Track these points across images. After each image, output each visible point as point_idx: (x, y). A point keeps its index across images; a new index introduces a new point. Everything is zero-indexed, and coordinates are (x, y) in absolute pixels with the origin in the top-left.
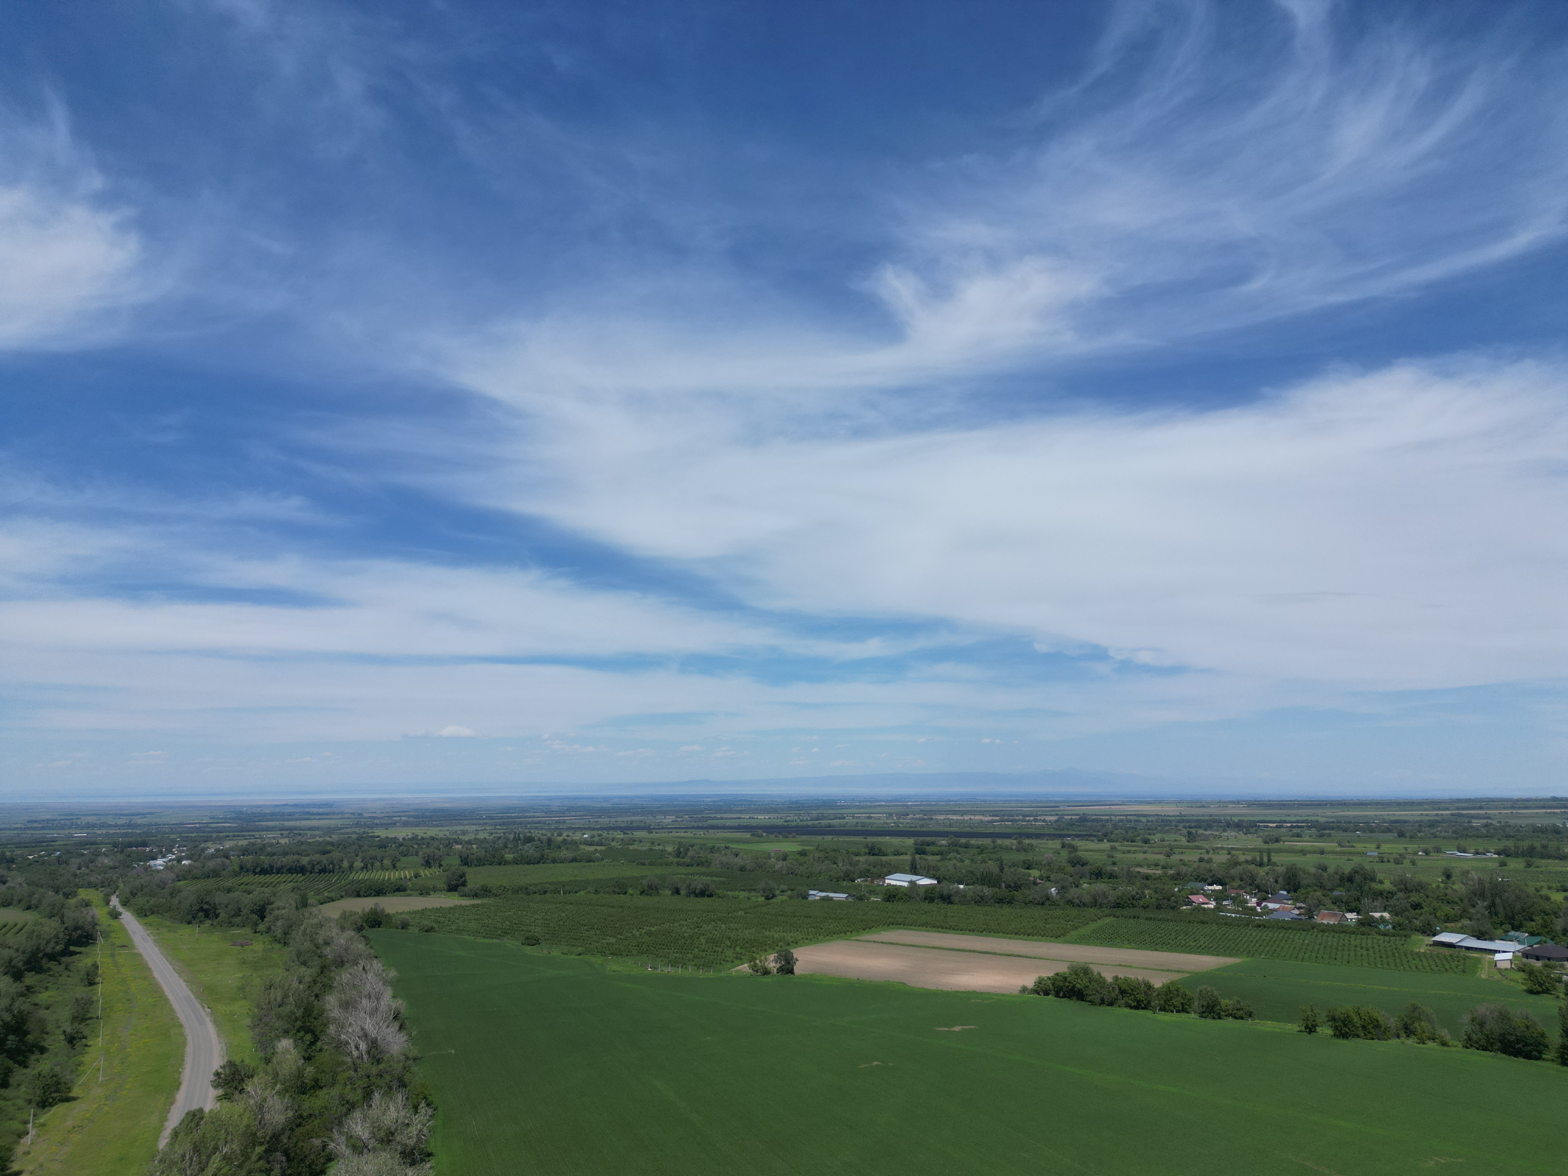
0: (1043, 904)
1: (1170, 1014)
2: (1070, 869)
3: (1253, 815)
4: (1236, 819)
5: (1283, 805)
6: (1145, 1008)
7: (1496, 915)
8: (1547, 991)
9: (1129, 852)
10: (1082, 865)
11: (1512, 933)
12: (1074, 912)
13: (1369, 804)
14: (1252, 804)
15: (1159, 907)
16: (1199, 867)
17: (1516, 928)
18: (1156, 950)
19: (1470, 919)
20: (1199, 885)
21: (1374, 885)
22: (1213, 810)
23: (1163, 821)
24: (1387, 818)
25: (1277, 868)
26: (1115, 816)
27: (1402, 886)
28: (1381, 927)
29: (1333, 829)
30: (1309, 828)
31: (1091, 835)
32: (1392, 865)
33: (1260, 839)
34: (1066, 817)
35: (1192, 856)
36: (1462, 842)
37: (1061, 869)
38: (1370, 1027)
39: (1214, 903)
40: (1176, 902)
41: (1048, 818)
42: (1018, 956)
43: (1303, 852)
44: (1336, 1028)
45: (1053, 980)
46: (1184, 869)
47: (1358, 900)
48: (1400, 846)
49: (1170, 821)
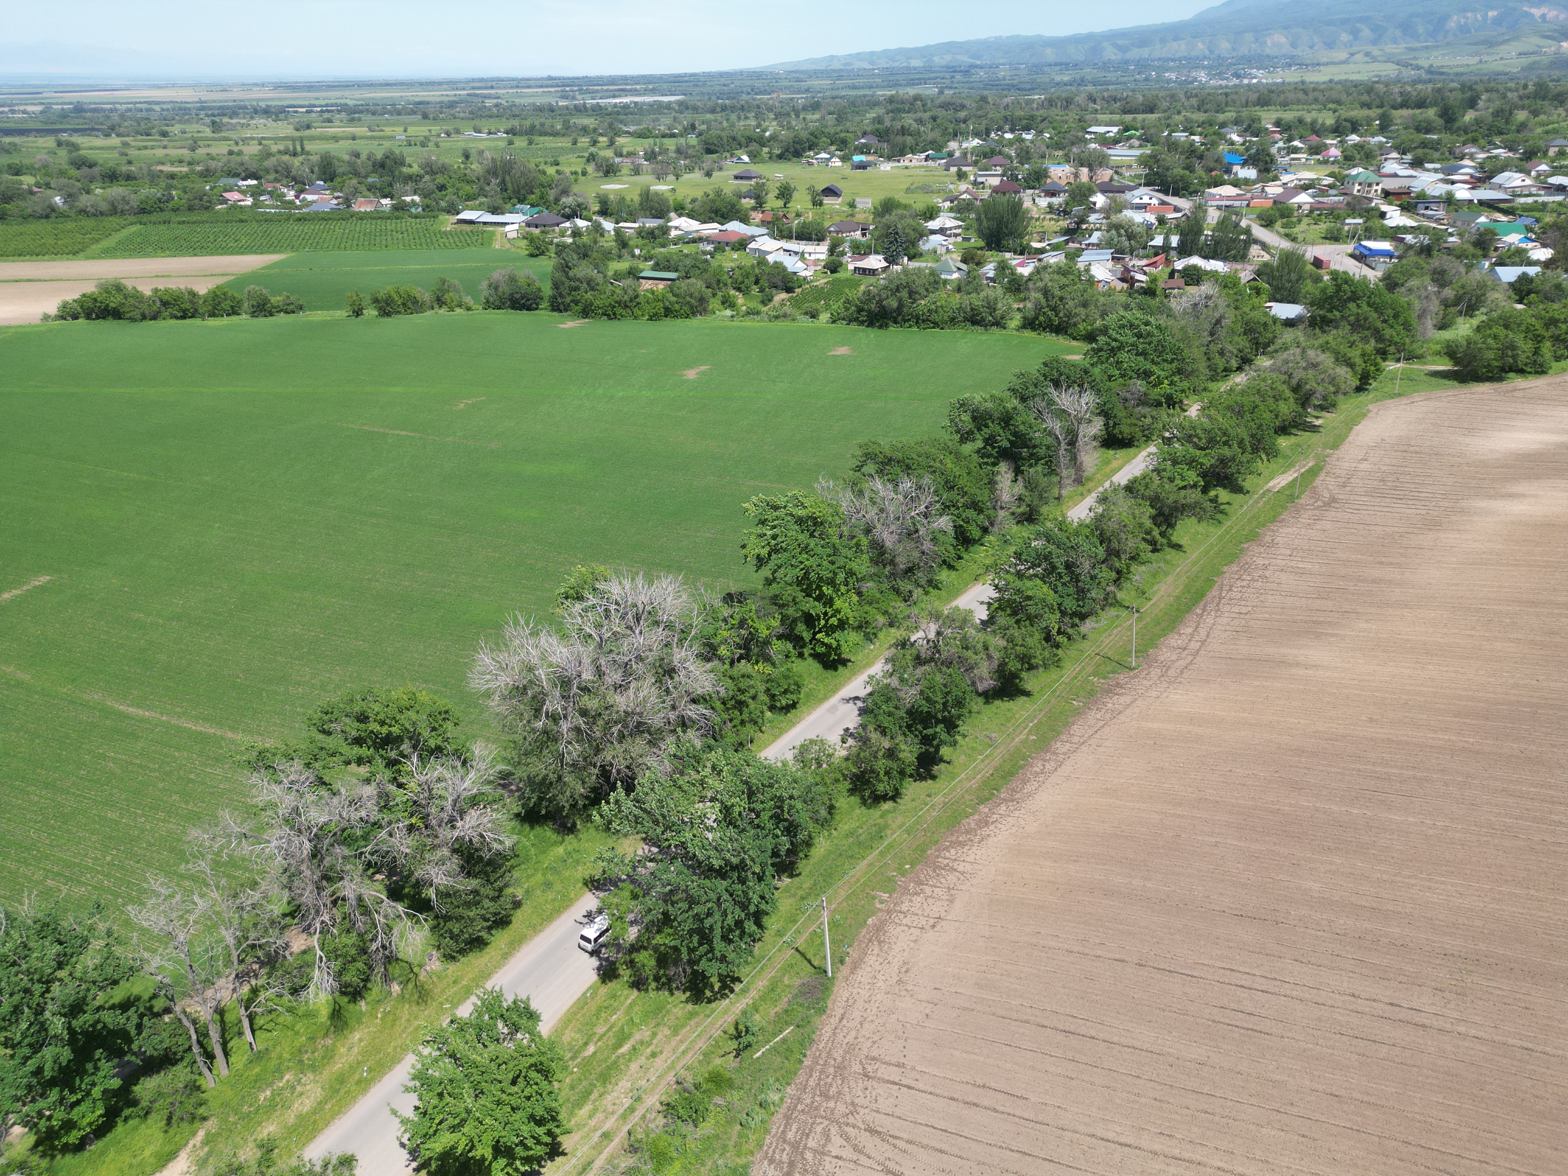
0: (47, 217)
1: (220, 318)
2: (73, 172)
3: (280, 99)
4: (263, 104)
5: (310, 87)
6: (193, 316)
7: (506, 190)
8: (542, 253)
9: (146, 148)
10: (90, 167)
11: (518, 206)
12: (88, 223)
13: (395, 85)
14: (278, 86)
15: (190, 209)
16: (229, 161)
17: (521, 201)
18: (195, 255)
19: (486, 196)
20: (231, 181)
21: (405, 170)
22: (237, 95)
23: (180, 109)
24: (411, 99)
25: (311, 157)
26: (121, 104)
27: (428, 169)
28: (413, 210)
29: (361, 112)
30: (339, 112)
31: (93, 129)
32: (419, 149)
33: (291, 126)
34: (55, 107)
35: (220, 149)
36: (477, 122)
37: (62, 173)
38: (409, 304)
39: (251, 199)
40: (210, 202)
41: (30, 108)
42: (29, 280)
43: (336, 139)
44: (380, 308)
45: (80, 302)
46: (213, 164)
47: (391, 185)
48: (426, 128)
49: (189, 109)
